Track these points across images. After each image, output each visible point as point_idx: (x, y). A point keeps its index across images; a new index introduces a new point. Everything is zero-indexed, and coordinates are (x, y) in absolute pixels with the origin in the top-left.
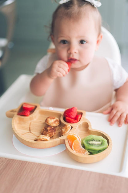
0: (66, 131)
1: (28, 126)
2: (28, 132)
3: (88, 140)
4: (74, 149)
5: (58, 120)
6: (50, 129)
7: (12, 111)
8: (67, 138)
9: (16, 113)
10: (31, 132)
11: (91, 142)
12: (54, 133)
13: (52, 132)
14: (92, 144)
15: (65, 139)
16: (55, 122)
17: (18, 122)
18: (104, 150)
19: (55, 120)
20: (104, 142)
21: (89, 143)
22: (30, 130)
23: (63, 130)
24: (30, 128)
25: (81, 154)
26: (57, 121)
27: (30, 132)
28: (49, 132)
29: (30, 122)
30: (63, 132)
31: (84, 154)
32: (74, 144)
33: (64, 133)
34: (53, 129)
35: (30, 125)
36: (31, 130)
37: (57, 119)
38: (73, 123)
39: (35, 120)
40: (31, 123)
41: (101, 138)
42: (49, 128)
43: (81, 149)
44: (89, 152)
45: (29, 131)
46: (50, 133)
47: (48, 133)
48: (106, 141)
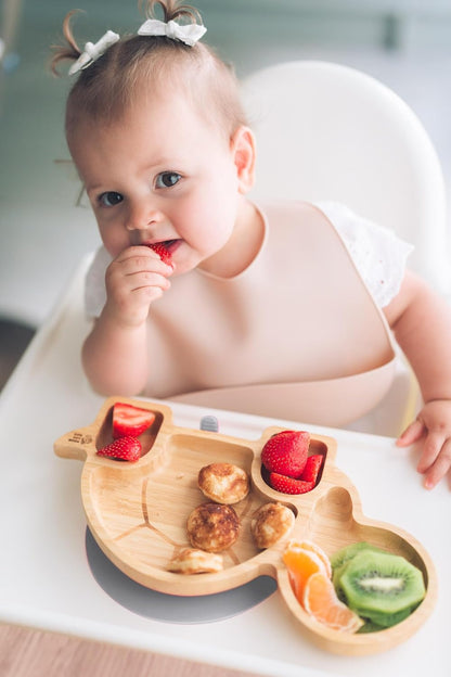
0: (277, 535)
1: (139, 499)
2: (141, 526)
3: (356, 575)
4: (312, 608)
5: (244, 478)
6: (221, 522)
7: (77, 437)
8: (282, 561)
9: (91, 449)
10: (150, 522)
11: (367, 583)
12: (232, 533)
13: (227, 532)
14: (373, 591)
15: (275, 564)
16: (233, 485)
17: (99, 480)
18: (413, 608)
19: (232, 478)
20: (413, 578)
21: (362, 588)
22: (146, 518)
23: (269, 530)
24: (144, 506)
25: (337, 628)
26: (239, 480)
27: (147, 524)
28: (218, 532)
29: (141, 481)
30: (268, 538)
31: (344, 628)
32: (311, 592)
33: (273, 541)
34: (228, 517)
35: (144, 493)
36: (149, 515)
37: (239, 472)
38: (298, 493)
39: (160, 471)
40: (145, 484)
41: (402, 563)
42: (215, 519)
43: (336, 608)
44: (361, 617)
45: (144, 521)
46: (221, 539)
47: (214, 537)
48: (418, 573)
